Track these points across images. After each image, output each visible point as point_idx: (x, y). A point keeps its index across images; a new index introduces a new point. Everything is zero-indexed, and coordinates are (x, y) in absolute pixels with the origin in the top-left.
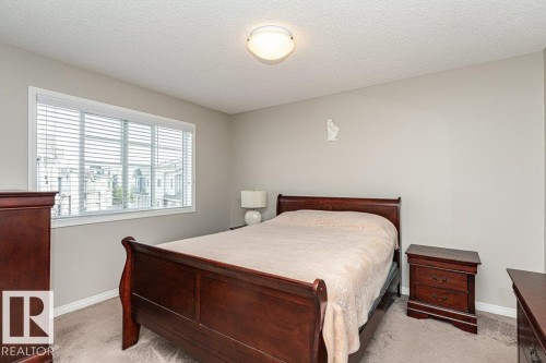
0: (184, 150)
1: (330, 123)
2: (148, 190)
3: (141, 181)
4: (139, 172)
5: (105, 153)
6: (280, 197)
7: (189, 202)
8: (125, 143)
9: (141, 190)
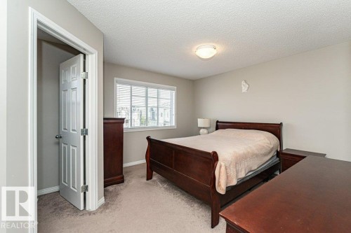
0: (171, 99)
1: (243, 83)
2: (156, 118)
3: (153, 114)
4: (152, 110)
5: (139, 102)
6: (217, 122)
7: (174, 124)
8: (147, 97)
9: (153, 119)
